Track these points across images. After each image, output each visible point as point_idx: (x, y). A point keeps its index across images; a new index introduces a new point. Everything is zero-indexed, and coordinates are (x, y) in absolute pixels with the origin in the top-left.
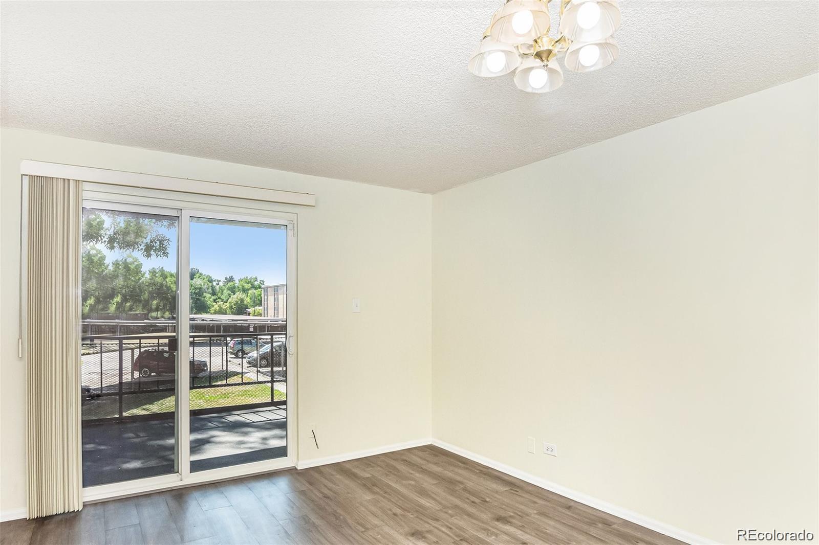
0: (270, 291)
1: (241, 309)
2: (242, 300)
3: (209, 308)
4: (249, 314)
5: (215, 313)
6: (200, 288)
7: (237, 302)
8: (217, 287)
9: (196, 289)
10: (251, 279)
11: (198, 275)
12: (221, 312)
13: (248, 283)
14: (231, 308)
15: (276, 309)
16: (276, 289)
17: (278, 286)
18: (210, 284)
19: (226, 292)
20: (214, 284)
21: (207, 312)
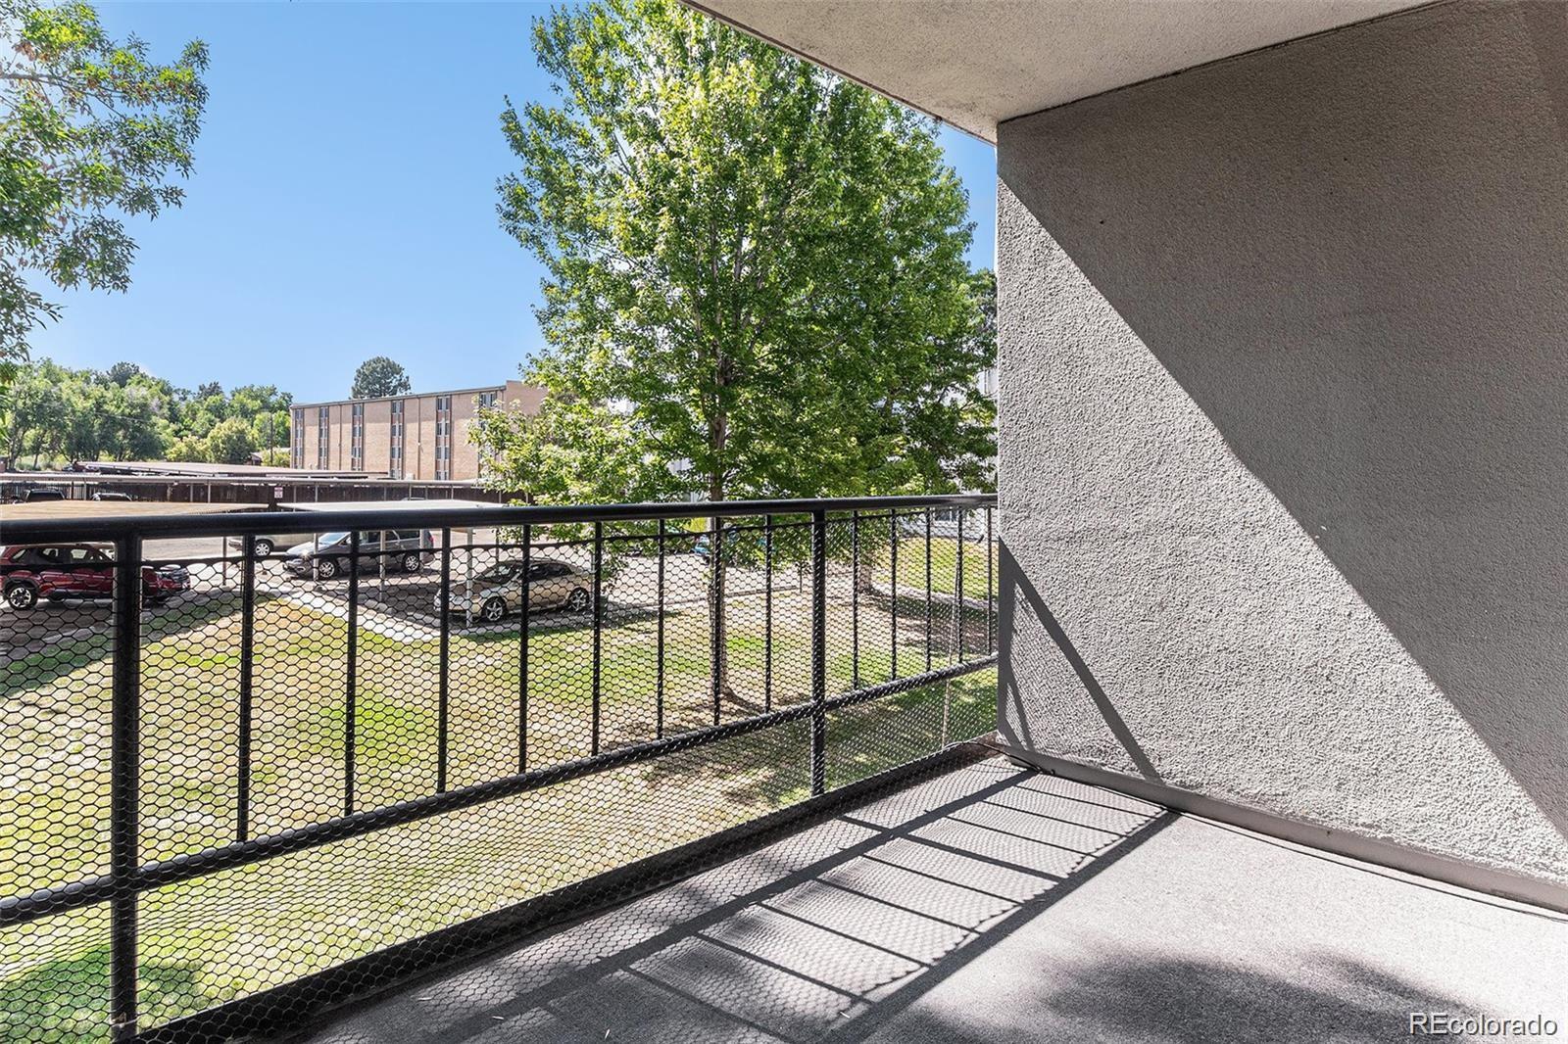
0: (310, 416)
1: (238, 451)
2: (242, 433)
3: (165, 448)
4: (258, 463)
5: (178, 459)
6: (144, 406)
7: (230, 438)
8: (183, 407)
9: (132, 406)
10: (262, 389)
11: (136, 378)
12: (192, 457)
13: (255, 398)
14: (216, 449)
15: (324, 452)
16: (324, 412)
17: (328, 406)
18: (167, 398)
19: (203, 416)
20: (176, 398)
21: (159, 458)
